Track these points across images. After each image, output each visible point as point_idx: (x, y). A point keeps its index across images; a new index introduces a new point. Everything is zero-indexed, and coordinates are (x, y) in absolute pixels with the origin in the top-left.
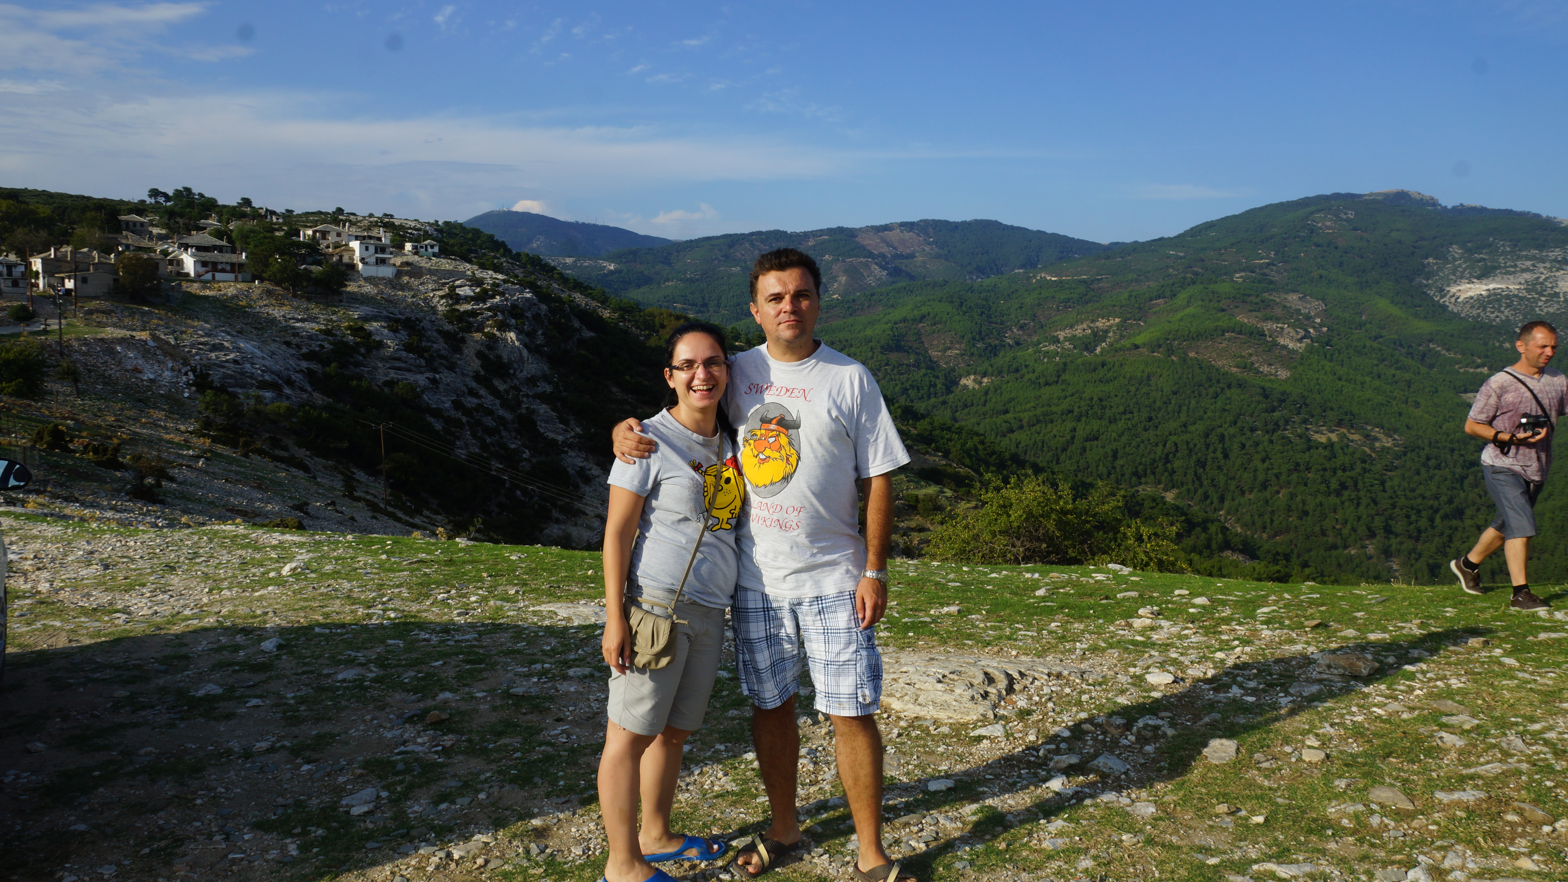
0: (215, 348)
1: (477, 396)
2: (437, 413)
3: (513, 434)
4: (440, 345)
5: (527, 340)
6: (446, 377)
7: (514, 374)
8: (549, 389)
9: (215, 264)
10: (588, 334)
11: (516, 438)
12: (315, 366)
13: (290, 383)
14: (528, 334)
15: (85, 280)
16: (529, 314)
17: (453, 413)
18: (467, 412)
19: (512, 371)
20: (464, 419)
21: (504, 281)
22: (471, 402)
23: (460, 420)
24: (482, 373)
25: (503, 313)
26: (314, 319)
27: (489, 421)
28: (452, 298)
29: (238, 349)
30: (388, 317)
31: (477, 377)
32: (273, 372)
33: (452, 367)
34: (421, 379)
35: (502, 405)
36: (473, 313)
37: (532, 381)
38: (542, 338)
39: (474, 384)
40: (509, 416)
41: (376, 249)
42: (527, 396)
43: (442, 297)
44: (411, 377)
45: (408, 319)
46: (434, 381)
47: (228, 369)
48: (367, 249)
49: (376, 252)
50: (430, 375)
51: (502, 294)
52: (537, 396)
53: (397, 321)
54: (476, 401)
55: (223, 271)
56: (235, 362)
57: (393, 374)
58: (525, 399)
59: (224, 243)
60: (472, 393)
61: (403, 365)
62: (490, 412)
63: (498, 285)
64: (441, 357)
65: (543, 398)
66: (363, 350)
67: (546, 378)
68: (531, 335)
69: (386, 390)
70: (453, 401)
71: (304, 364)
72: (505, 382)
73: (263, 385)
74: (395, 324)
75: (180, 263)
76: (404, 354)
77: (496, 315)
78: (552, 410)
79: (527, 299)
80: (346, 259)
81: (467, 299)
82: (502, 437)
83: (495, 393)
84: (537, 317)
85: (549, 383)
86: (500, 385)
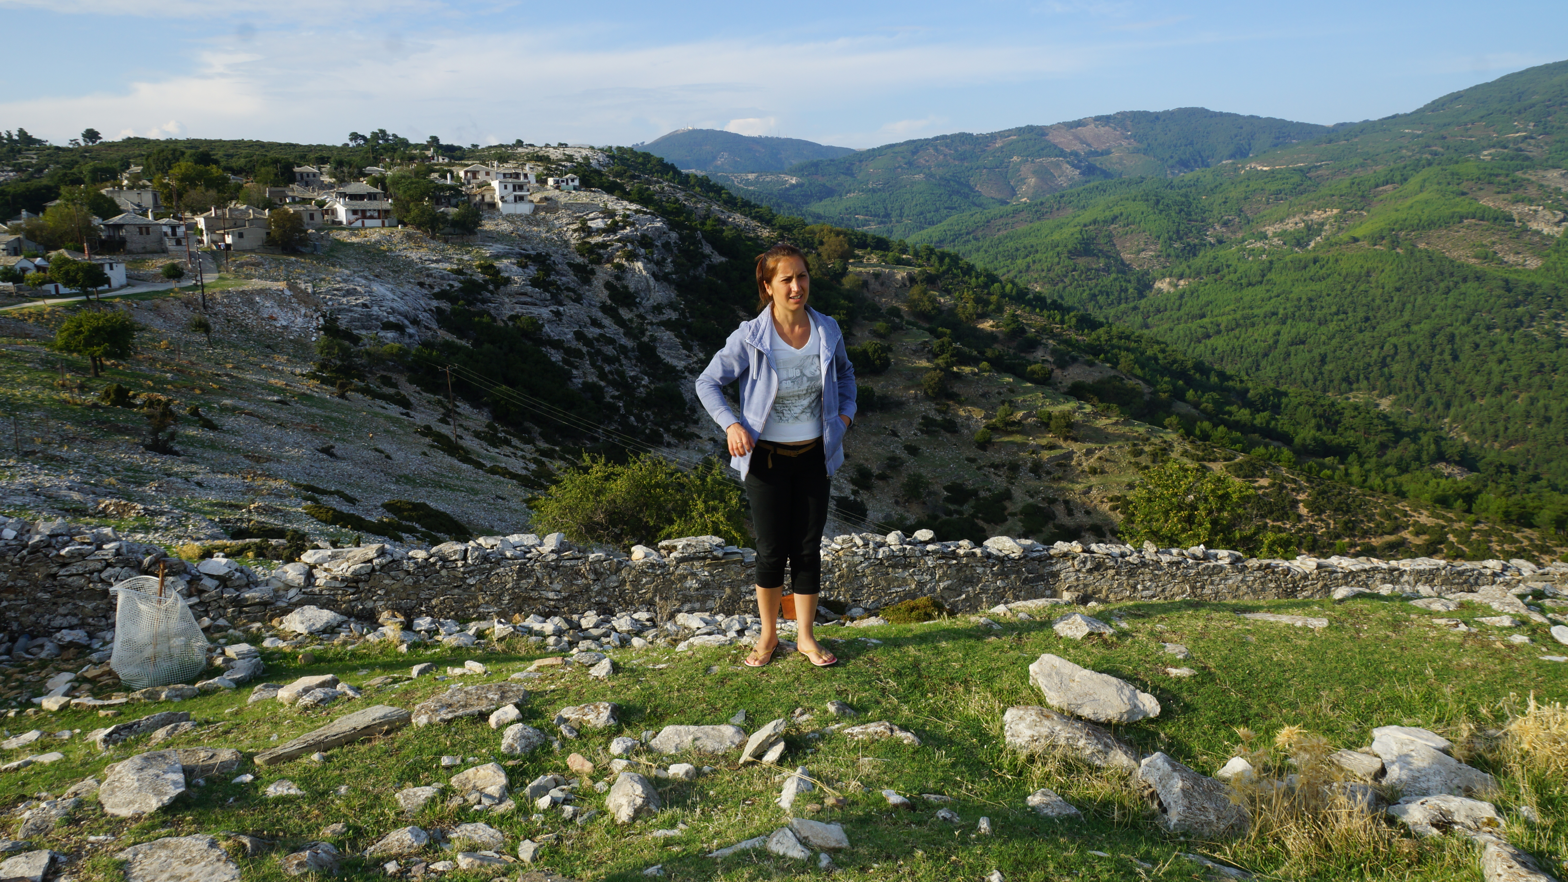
0: (349, 293)
1: (600, 326)
2: (557, 345)
3: (634, 362)
4: (570, 278)
5: (655, 268)
6: (570, 309)
7: (640, 303)
8: (674, 316)
9: (364, 212)
10: (718, 259)
11: (636, 366)
12: (445, 305)
13: (415, 322)
14: (657, 263)
15: (241, 235)
16: (658, 243)
17: (575, 344)
18: (588, 342)
19: (638, 300)
20: (585, 349)
21: (637, 212)
22: (593, 332)
23: (580, 351)
24: (609, 302)
25: (632, 243)
26: (448, 259)
27: (609, 350)
28: (584, 231)
29: (370, 293)
30: (520, 254)
31: (604, 308)
32: (400, 314)
33: (578, 300)
34: (545, 313)
35: (625, 334)
36: (604, 245)
37: (658, 309)
38: (671, 265)
39: (600, 315)
40: (629, 343)
41: (514, 187)
42: (651, 324)
43: (575, 231)
44: (535, 311)
45: (539, 255)
46: (557, 314)
47: (356, 312)
48: (506, 187)
49: (514, 190)
50: (553, 308)
51: (633, 224)
52: (662, 324)
53: (528, 257)
54: (598, 331)
55: (371, 217)
56: (365, 305)
57: (518, 309)
58: (649, 327)
59: (379, 191)
60: (595, 323)
61: (529, 300)
62: (611, 341)
63: (628, 216)
64: (568, 289)
65: (668, 325)
66: (491, 287)
67: (672, 306)
68: (660, 263)
69: (510, 324)
70: (575, 333)
71: (435, 303)
72: (631, 311)
73: (388, 326)
74: (524, 259)
75: (334, 212)
76: (529, 288)
77: (625, 245)
78: (676, 336)
79: (657, 229)
80: (487, 199)
81: (599, 231)
82: (621, 365)
83: (620, 322)
84: (666, 245)
85: (675, 310)
86: (625, 314)
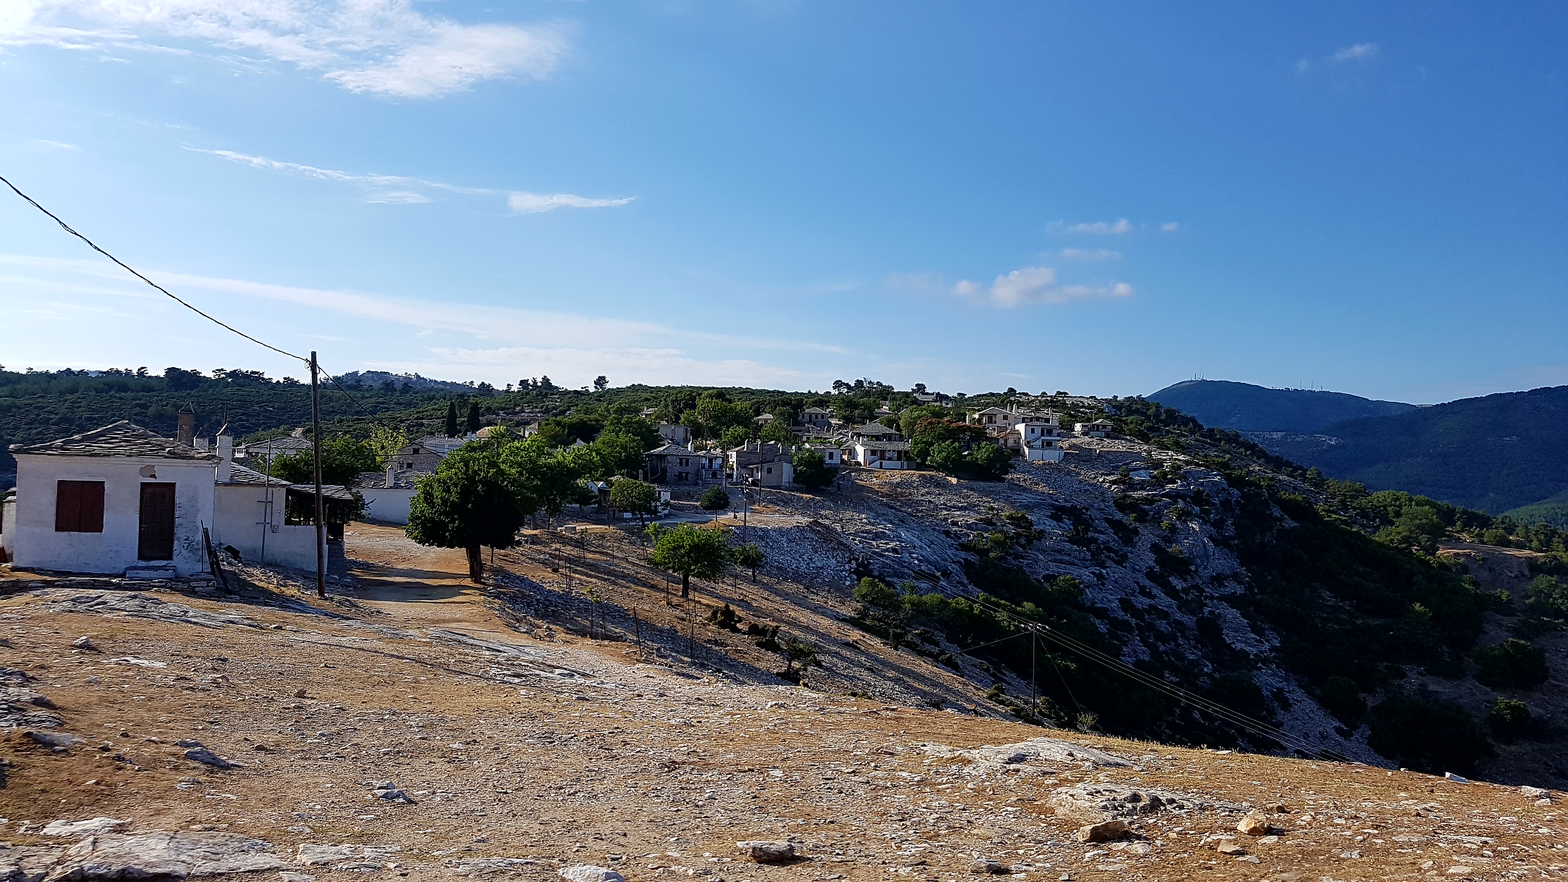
0: (877, 536)
1: (1149, 595)
2: (1102, 613)
3: (1192, 642)
4: (1109, 537)
5: (1213, 531)
6: (1113, 571)
7: (1196, 572)
8: (1240, 590)
9: (883, 452)
10: (1290, 523)
11: (1196, 648)
12: (973, 558)
13: (946, 574)
14: (1214, 524)
15: (769, 471)
16: (1216, 501)
17: (1120, 615)
18: (1137, 613)
19: (1193, 568)
20: (1133, 622)
21: (1187, 463)
22: (1142, 602)
23: (1128, 623)
24: (1157, 569)
25: (1184, 500)
27: (1162, 625)
28: (1124, 483)
29: (899, 538)
30: (1053, 505)
31: (1150, 574)
32: (930, 563)
33: (1121, 560)
34: (1086, 575)
35: (1179, 608)
36: (1149, 501)
37: (1218, 580)
38: (1232, 528)
39: (1147, 582)
40: (1188, 620)
41: (1043, 431)
42: (1212, 598)
43: (1114, 482)
44: (1075, 571)
45: (1074, 507)
46: (1100, 576)
47: (887, 557)
48: (1033, 431)
49: (1043, 435)
50: (1097, 570)
51: (1184, 477)
52: (1223, 599)
53: (1062, 509)
54: (1148, 601)
55: (890, 459)
56: (894, 550)
57: (1053, 568)
58: (1208, 601)
59: (893, 431)
60: (1143, 592)
61: (1066, 558)
62: (1165, 615)
63: (1180, 467)
64: (1109, 549)
65: (1232, 600)
66: (1023, 541)
67: (1236, 577)
68: (1218, 524)
69: (1047, 585)
70: (1120, 600)
71: (963, 554)
72: (1185, 580)
73: (920, 575)
74: (1058, 513)
75: (852, 453)
76: (1068, 545)
77: (1176, 502)
78: (1243, 616)
79: (1214, 483)
80: (1011, 443)
81: (1142, 484)
82: (1178, 645)
83: (1171, 592)
84: (1226, 503)
85: (1240, 583)
86: (1177, 583)
